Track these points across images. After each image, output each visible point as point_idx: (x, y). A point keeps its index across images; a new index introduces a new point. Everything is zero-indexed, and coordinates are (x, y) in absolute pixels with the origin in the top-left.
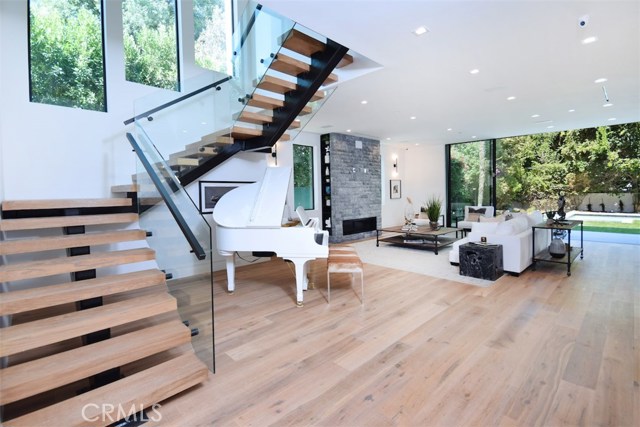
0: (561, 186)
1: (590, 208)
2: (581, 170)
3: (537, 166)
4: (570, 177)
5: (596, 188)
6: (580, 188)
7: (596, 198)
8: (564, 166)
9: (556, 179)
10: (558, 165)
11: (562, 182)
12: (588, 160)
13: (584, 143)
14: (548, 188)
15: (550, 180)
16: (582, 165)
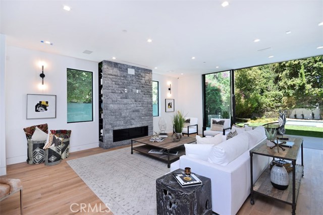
0: (279, 104)
1: (295, 117)
2: (291, 95)
3: (266, 93)
4: (285, 99)
5: (299, 106)
6: (290, 106)
7: (299, 111)
8: (281, 93)
9: (277, 100)
10: (277, 92)
11: (280, 102)
12: (294, 89)
13: (292, 80)
14: (273, 105)
15: (273, 101)
16: (291, 92)
